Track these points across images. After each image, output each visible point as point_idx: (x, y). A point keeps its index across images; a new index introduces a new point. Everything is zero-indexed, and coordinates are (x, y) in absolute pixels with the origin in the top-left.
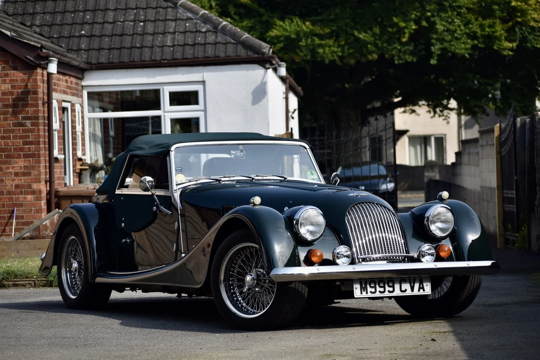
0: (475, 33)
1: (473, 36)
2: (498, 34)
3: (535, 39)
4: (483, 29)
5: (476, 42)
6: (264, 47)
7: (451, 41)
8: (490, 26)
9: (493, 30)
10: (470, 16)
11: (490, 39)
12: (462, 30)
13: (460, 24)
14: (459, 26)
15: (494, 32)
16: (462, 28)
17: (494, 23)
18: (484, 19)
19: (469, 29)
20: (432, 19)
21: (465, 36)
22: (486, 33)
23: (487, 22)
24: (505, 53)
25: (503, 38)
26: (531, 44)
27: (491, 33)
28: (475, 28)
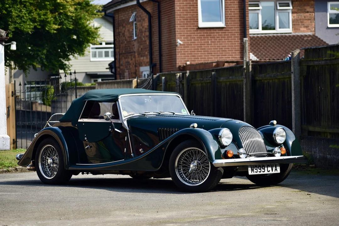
0: (35, 18)
1: (33, 20)
2: (49, 20)
3: (69, 24)
4: (40, 17)
5: (36, 24)
6: (2, 32)
7: (20, 23)
8: (44, 15)
9: (46, 17)
10: (32, 8)
11: (44, 23)
12: (27, 17)
13: (26, 12)
14: (25, 14)
15: (47, 19)
16: (27, 15)
17: (47, 13)
18: (40, 10)
19: (32, 16)
20: (9, 9)
21: (29, 20)
22: (42, 19)
23: (42, 12)
24: (52, 31)
25: (52, 22)
26: (66, 26)
27: (45, 19)
28: (35, 15)
